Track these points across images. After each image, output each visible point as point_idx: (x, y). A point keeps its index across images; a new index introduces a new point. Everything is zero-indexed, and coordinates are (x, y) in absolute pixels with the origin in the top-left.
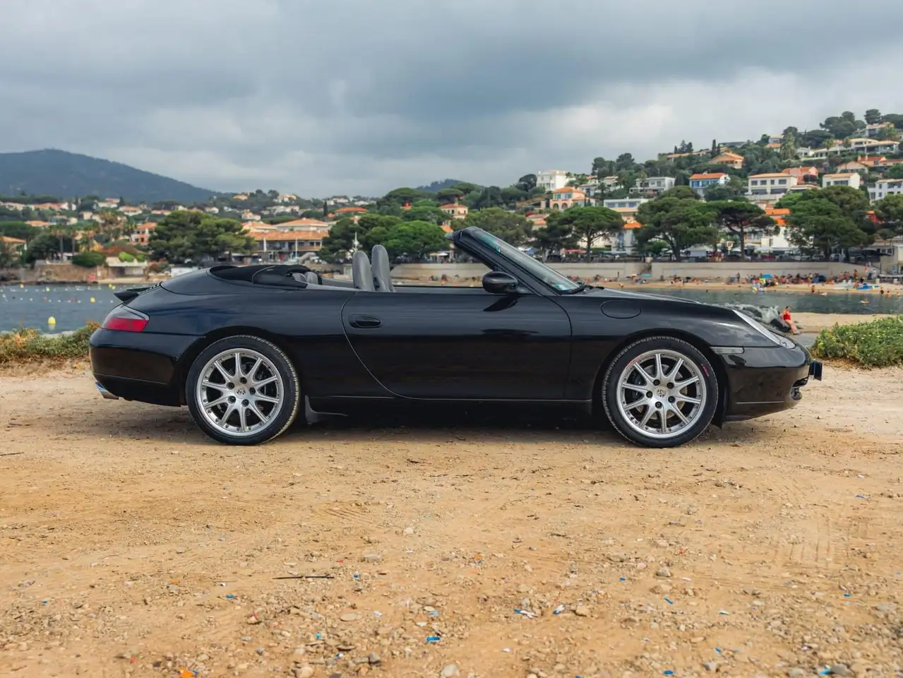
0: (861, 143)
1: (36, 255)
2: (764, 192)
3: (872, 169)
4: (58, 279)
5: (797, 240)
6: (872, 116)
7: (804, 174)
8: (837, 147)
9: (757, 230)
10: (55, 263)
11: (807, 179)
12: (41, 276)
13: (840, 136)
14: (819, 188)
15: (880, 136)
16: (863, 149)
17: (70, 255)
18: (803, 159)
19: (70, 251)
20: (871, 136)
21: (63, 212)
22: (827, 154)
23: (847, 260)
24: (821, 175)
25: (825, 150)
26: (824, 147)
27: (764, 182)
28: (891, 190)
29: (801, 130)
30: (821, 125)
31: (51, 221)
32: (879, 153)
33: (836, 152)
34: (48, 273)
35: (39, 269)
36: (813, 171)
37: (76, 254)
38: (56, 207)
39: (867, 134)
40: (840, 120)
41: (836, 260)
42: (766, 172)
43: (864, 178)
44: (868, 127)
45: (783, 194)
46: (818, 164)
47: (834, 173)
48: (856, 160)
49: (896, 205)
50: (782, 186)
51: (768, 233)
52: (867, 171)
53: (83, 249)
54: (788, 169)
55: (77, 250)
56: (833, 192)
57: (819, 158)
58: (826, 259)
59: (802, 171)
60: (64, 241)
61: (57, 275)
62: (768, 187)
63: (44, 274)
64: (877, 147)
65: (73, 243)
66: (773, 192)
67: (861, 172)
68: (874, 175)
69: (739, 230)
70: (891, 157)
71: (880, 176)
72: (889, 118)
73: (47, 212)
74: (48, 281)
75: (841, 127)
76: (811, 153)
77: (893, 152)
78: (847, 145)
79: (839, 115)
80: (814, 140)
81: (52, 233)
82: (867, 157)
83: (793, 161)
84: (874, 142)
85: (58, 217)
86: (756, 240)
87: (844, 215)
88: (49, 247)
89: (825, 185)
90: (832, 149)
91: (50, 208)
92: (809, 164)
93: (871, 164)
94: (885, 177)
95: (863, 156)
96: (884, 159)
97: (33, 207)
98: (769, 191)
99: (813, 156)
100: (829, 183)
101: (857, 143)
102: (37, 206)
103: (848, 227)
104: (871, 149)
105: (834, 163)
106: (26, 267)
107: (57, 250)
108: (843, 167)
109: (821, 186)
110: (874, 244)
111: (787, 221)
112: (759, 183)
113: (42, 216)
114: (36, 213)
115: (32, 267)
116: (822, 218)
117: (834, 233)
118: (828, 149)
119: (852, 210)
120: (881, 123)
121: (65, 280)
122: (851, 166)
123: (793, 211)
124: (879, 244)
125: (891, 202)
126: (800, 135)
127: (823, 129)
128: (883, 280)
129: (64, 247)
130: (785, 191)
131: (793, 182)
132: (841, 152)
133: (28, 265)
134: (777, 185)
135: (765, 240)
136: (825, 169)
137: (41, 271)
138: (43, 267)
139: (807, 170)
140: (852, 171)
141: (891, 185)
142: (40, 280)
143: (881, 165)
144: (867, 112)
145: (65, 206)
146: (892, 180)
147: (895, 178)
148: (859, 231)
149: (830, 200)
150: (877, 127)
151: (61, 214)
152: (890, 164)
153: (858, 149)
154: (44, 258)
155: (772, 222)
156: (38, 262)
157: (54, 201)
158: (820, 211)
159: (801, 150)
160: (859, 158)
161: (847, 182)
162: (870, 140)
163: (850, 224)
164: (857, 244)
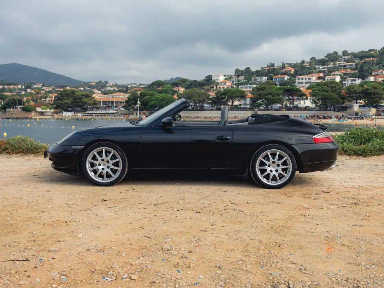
0: (340, 64)
1: (7, 106)
2: (302, 83)
3: (344, 74)
4: (16, 117)
5: (314, 102)
6: (345, 53)
7: (318, 76)
8: (331, 65)
9: (299, 98)
10: (15, 110)
11: (319, 78)
12: (9, 115)
13: (332, 61)
14: (323, 82)
15: (348, 61)
16: (341, 66)
18: (318, 70)
19: (21, 105)
20: (344, 61)
21: (19, 89)
22: (327, 68)
23: (334, 110)
24: (325, 76)
25: (326, 66)
26: (326, 65)
27: (302, 79)
28: (352, 82)
29: (317, 58)
30: (325, 56)
31: (14, 93)
32: (347, 68)
33: (331, 67)
34: (12, 114)
35: (8, 112)
36: (322, 75)
37: (23, 106)
38: (16, 87)
39: (343, 60)
40: (333, 54)
41: (330, 110)
42: (303, 75)
43: (341, 78)
44: (344, 57)
45: (310, 84)
46: (323, 72)
47: (330, 75)
48: (338, 70)
49: (353, 88)
50: (309, 81)
51: (303, 99)
52: (343, 75)
53: (26, 104)
54: (311, 74)
55: (24, 104)
56: (329, 83)
57: (324, 69)
58: (326, 110)
59: (317, 74)
60: (18, 101)
61: (15, 115)
62: (304, 81)
63: (10, 114)
64: (347, 65)
65: (22, 101)
66: (306, 83)
67: (340, 75)
68: (346, 76)
69: (292, 98)
70: (352, 69)
71: (348, 77)
72: (351, 54)
73: (12, 89)
74: (11, 117)
75: (333, 57)
76: (321, 67)
77: (353, 67)
78: (335, 64)
79: (332, 53)
80: (322, 62)
81: (13, 97)
82: (343, 70)
83: (314, 71)
84: (346, 64)
85: (17, 91)
86: (299, 102)
87: (333, 92)
88: (12, 103)
89: (326, 80)
90: (329, 66)
91: (14, 87)
92: (320, 72)
93: (344, 72)
94: (350, 77)
95: (341, 69)
96: (349, 70)
97: (6, 87)
98: (304, 82)
99: (322, 69)
100: (328, 80)
101: (339, 64)
102: (8, 86)
103: (334, 97)
104: (344, 66)
105: (330, 71)
106: (2, 112)
107: (15, 104)
108: (333, 73)
109: (325, 80)
110: (345, 104)
111: (311, 94)
112: (300, 79)
113: (10, 91)
114: (8, 89)
115: (5, 112)
116: (325, 93)
117: (329, 99)
118: (328, 66)
119: (336, 90)
120: (348, 56)
121: (19, 117)
122: (336, 73)
123: (313, 90)
124: (346, 104)
125: (351, 87)
126: (317, 60)
127: (326, 58)
128: (348, 118)
129: (18, 103)
130: (310, 82)
131: (314, 79)
132: (333, 67)
133: (3, 111)
134: (307, 80)
135: (302, 102)
136: (327, 74)
137: (9, 113)
138: (9, 112)
139: (319, 74)
140: (337, 75)
141: (352, 80)
142: (8, 117)
143: (348, 72)
144: (343, 51)
145: (20, 87)
146: (352, 79)
147: (353, 78)
148: (339, 98)
149: (328, 86)
150: (347, 57)
151: (18, 90)
152: (352, 72)
153: (339, 66)
154: (10, 108)
155: (304, 95)
156: (7, 110)
157: (15, 85)
158: (323, 91)
159: (317, 66)
160: (340, 70)
161: (335, 79)
162: (344, 63)
163: (335, 96)
164: (338, 103)
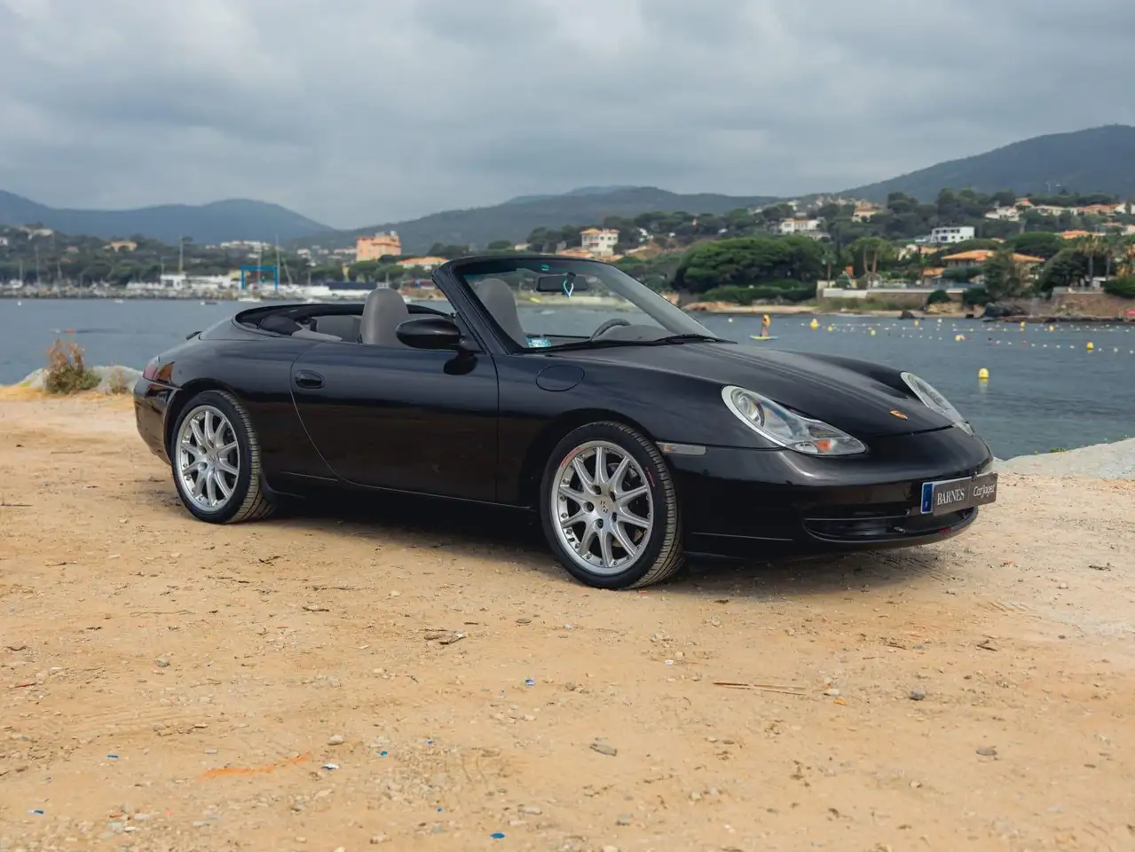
1: (1055, 279)
4: (1082, 315)
10: (1082, 292)
12: (1059, 310)
17: (1103, 279)
19: (1102, 275)
21: (1117, 217)
31: (1097, 231)
34: (1070, 306)
35: (1058, 299)
37: (1110, 278)
38: (1107, 210)
53: (1122, 271)
55: (1113, 273)
60: (1094, 258)
61: (1082, 309)
63: (1064, 307)
65: (1109, 260)
73: (1095, 217)
74: (1066, 317)
81: (1079, 248)
85: (1111, 224)
88: (1074, 268)
91: (1100, 212)
97: (1075, 211)
102: (1081, 209)
106: (1041, 297)
107: (1086, 272)
113: (1087, 223)
114: (1079, 218)
115: (1049, 297)
121: (1091, 316)
129: (1095, 267)
133: (1044, 294)
137: (1060, 303)
138: (1062, 296)
142: (1057, 315)
145: (1121, 208)
151: (1115, 220)
154: (1066, 284)
156: (1057, 290)
157: (1105, 202)
